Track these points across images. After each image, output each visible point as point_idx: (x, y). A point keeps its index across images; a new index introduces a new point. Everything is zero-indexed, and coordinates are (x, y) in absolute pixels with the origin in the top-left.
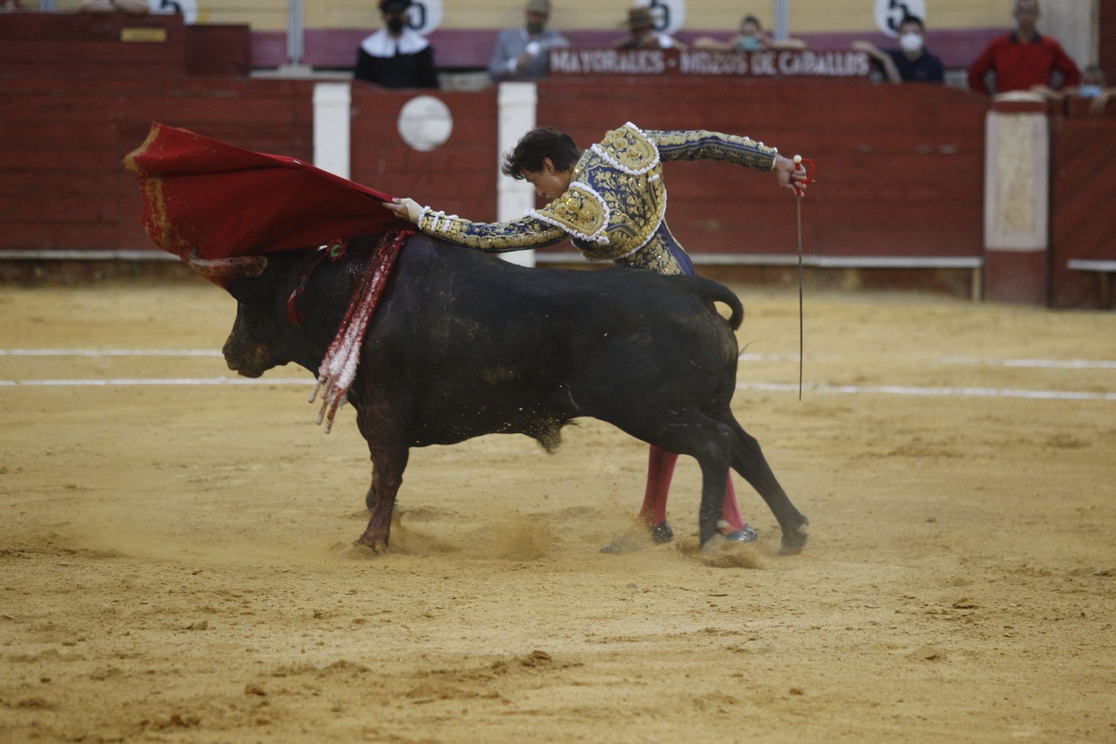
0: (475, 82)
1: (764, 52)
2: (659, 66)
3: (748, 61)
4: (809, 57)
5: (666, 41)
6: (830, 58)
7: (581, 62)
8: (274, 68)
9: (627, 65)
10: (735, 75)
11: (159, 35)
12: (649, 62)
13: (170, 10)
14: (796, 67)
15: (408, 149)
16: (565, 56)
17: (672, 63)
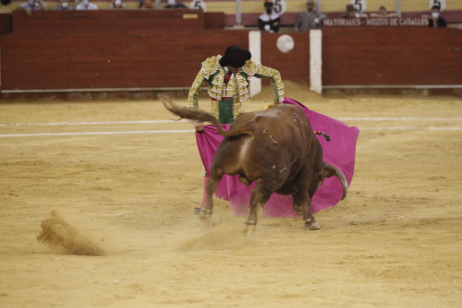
1: (394, 18)
2: (359, 23)
3: (389, 21)
4: (409, 20)
6: (416, 20)
7: (333, 22)
8: (232, 26)
9: (349, 23)
10: (384, 26)
11: (195, 16)
12: (356, 22)
13: (198, 8)
14: (405, 23)
15: (279, 52)
16: (328, 20)
17: (364, 22)
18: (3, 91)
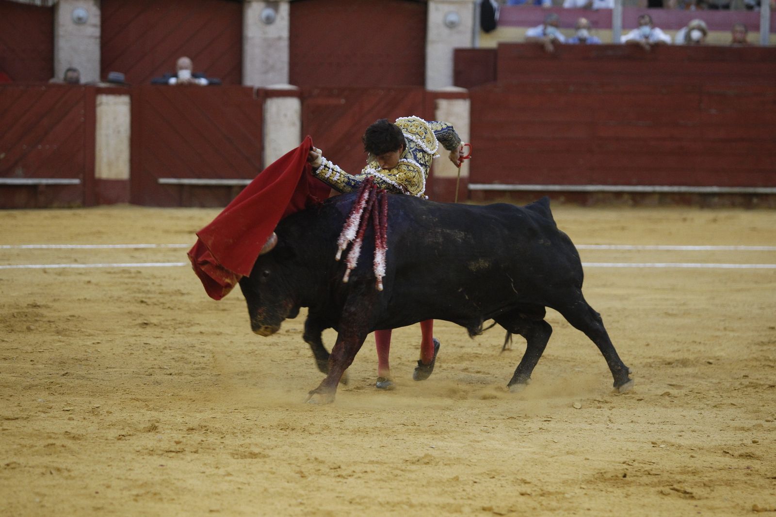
18: (472, 187)
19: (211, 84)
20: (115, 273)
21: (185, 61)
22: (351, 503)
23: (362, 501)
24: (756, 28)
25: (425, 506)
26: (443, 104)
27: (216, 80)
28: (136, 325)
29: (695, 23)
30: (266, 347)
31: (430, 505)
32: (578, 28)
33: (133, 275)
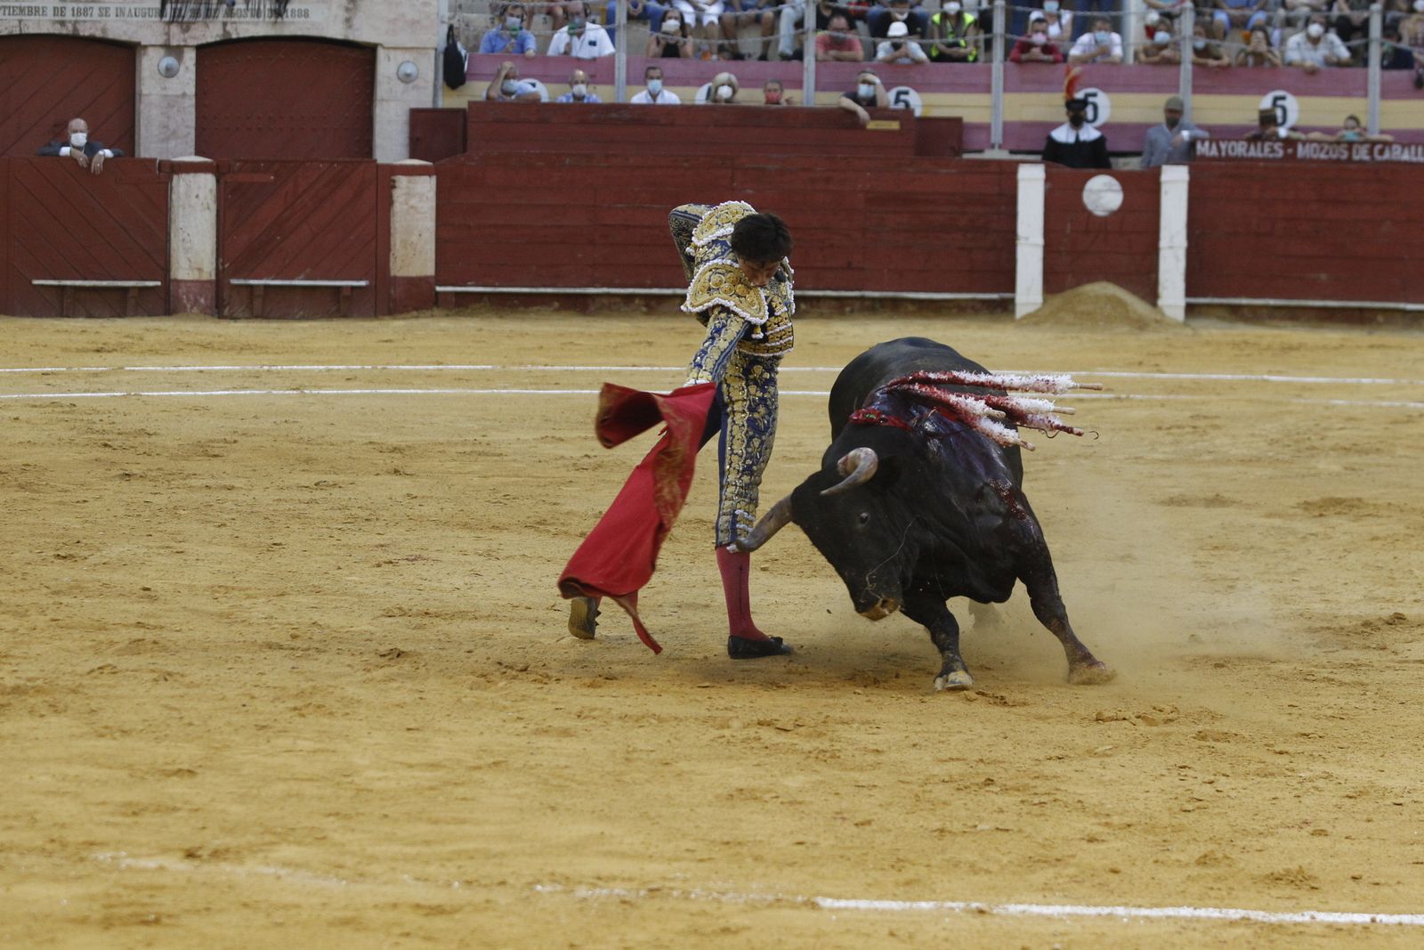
0: (1133, 164)
1: (1362, 143)
2: (1280, 153)
3: (1350, 150)
4: (1397, 148)
5: (1283, 132)
7: (1219, 149)
8: (981, 151)
9: (1254, 152)
10: (1338, 161)
11: (895, 125)
12: (1273, 151)
13: (901, 106)
14: (1386, 156)
15: (1089, 214)
16: (1207, 144)
17: (1290, 151)
18: (439, 289)
19: (116, 156)
20: (41, 406)
21: (79, 123)
22: (579, 716)
23: (595, 713)
24: (798, 84)
25: (681, 720)
26: (402, 181)
27: (121, 152)
28: (113, 477)
29: (723, 76)
30: (303, 506)
31: (687, 718)
32: (572, 83)
33: (68, 409)
